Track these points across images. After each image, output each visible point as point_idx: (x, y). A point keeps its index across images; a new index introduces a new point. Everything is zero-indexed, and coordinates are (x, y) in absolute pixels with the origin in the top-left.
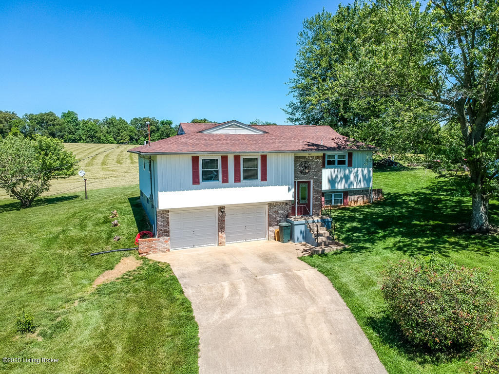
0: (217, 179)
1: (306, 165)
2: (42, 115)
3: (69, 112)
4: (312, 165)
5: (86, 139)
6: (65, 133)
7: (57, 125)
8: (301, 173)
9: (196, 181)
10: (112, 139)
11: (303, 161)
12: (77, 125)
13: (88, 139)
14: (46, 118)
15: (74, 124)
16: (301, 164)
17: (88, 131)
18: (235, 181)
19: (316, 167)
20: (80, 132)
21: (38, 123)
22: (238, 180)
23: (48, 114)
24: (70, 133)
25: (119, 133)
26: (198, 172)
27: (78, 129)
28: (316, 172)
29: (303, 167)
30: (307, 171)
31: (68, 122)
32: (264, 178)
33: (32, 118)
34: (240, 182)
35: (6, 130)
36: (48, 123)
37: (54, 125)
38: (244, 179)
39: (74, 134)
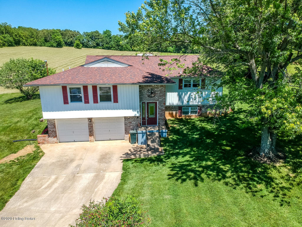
0: (81, 101)
1: (152, 91)
2: (92, 33)
3: (107, 31)
4: (158, 91)
5: (115, 47)
6: (104, 43)
7: (100, 39)
8: (149, 97)
9: (66, 102)
10: (129, 47)
11: (150, 88)
12: (110, 39)
13: (116, 47)
14: (94, 34)
15: (109, 38)
16: (148, 90)
17: (116, 42)
18: (94, 102)
19: (161, 93)
20: (112, 42)
21: (90, 38)
22: (96, 102)
23: (95, 32)
24: (107, 43)
25: (133, 43)
26: (67, 96)
27: (111, 41)
28: (161, 96)
29: (149, 93)
30: (153, 95)
31: (106, 37)
32: (116, 101)
33: (87, 34)
34: (98, 103)
35: (74, 41)
36: (95, 38)
37: (98, 39)
38: (101, 101)
39: (109, 44)
